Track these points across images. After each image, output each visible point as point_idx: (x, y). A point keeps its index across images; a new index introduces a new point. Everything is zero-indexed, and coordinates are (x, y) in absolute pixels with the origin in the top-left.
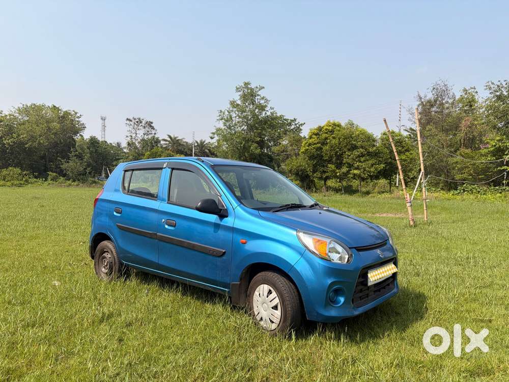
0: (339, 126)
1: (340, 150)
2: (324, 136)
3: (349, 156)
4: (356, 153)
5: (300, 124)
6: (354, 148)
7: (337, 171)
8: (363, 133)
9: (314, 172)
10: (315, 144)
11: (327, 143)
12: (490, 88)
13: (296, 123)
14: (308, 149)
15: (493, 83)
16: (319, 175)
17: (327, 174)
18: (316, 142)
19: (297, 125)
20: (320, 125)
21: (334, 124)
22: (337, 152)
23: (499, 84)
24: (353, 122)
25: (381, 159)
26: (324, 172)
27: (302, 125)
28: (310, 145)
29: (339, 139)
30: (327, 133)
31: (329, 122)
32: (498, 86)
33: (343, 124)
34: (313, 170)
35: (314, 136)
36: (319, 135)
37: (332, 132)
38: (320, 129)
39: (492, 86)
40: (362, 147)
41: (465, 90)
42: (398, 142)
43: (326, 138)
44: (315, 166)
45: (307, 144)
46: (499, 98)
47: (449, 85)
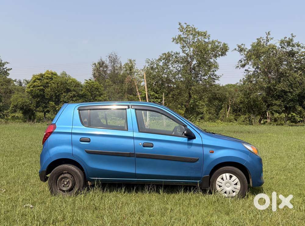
0: (56, 74)
1: (58, 92)
2: (46, 81)
3: (65, 96)
4: (70, 94)
5: (7, 69)
6: (68, 91)
7: (57, 107)
8: (74, 81)
9: (37, 107)
10: (38, 86)
11: (49, 86)
12: (148, 63)
13: (4, 67)
14: (33, 90)
15: (149, 60)
16: (42, 109)
17: (48, 109)
18: (40, 85)
19: (5, 70)
20: (41, 73)
21: (52, 73)
22: (56, 93)
23: (152, 60)
24: (66, 73)
25: (86, 99)
26: (46, 107)
27: (9, 70)
28: (34, 87)
29: (58, 84)
30: (47, 79)
31: (48, 71)
32: (152, 62)
33: (59, 74)
34: (36, 106)
35: (37, 81)
36: (41, 80)
37: (52, 79)
38: (42, 75)
39: (149, 61)
40: (74, 90)
41: (130, 61)
42: (96, 89)
43: (47, 83)
44: (38, 103)
45: (32, 86)
46: (152, 68)
47: (119, 56)
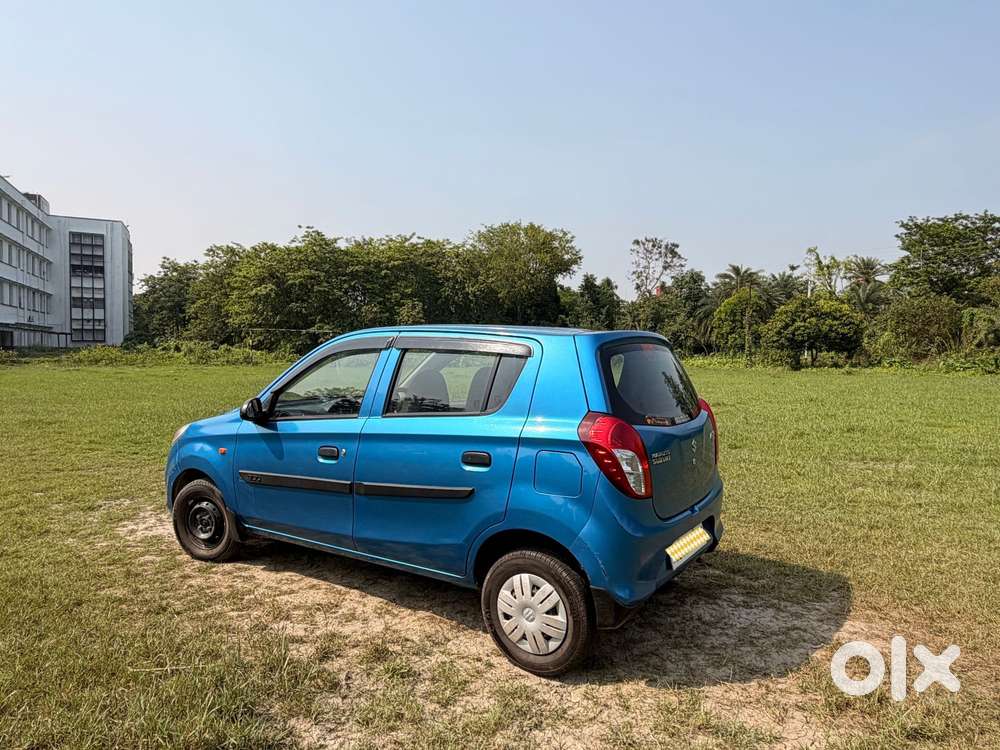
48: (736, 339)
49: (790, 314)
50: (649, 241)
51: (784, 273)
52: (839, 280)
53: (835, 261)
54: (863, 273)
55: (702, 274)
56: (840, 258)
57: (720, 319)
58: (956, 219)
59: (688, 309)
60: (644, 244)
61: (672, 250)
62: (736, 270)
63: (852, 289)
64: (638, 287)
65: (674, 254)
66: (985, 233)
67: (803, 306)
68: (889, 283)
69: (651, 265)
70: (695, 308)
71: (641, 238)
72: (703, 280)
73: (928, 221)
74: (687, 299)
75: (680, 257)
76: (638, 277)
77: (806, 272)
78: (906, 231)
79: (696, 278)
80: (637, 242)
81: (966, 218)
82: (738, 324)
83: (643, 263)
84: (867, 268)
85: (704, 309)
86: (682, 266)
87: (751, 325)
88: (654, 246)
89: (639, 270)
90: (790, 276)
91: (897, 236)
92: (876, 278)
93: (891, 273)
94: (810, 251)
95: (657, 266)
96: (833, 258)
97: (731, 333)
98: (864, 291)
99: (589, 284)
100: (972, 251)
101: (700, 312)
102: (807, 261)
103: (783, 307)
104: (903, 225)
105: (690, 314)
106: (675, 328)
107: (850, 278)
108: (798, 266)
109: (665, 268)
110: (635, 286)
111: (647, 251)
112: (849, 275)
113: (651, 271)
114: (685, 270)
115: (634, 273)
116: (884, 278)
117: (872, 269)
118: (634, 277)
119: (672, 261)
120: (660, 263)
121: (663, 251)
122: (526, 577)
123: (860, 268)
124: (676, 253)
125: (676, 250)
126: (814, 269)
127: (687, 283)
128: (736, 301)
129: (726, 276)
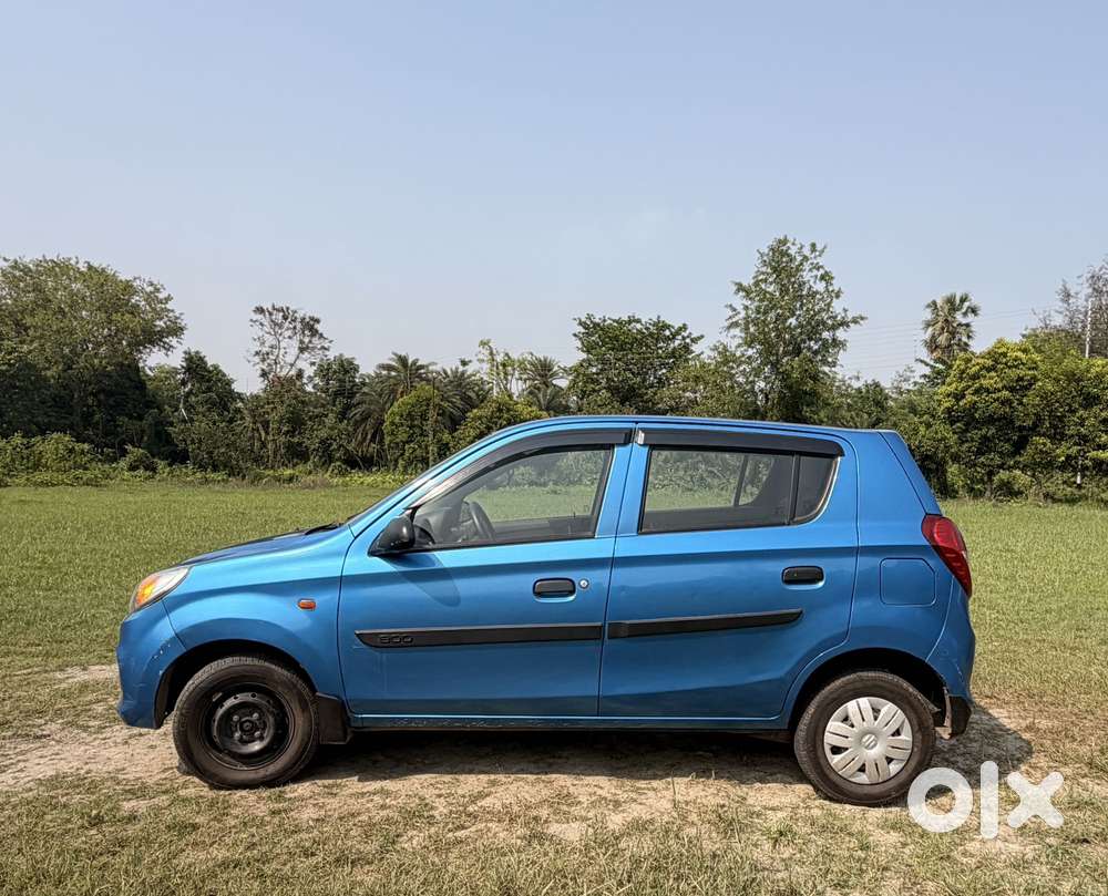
48: (415, 450)
49: (484, 420)
50: (278, 310)
51: (457, 368)
52: (514, 381)
53: (509, 358)
54: (539, 375)
55: (356, 363)
56: (515, 356)
57: (393, 423)
58: (630, 322)
59: (338, 408)
60: (271, 314)
61: (310, 326)
62: (403, 360)
63: (531, 393)
64: (264, 374)
65: (314, 332)
66: (657, 340)
67: (500, 410)
68: (569, 388)
69: (283, 344)
70: (347, 407)
71: (267, 306)
72: (356, 369)
73: (605, 321)
74: (336, 394)
75: (321, 335)
76: (263, 360)
77: (479, 369)
78: (583, 331)
79: (347, 367)
80: (260, 310)
81: (638, 321)
82: (417, 430)
83: (270, 340)
84: (544, 370)
85: (359, 410)
86: (327, 349)
87: (435, 432)
88: (285, 318)
89: (265, 350)
90: (463, 373)
91: (575, 335)
92: (554, 382)
93: (570, 378)
94: (483, 344)
95: (290, 347)
96: (507, 355)
97: (408, 442)
98: (545, 396)
99: (195, 365)
100: (648, 359)
101: (356, 412)
102: (481, 357)
103: (475, 411)
104: (580, 324)
105: (342, 416)
106: (323, 434)
107: (525, 380)
108: (470, 361)
109: (302, 350)
110: (259, 372)
111: (276, 324)
112: (525, 376)
113: (282, 351)
114: (331, 355)
115: (257, 353)
116: (563, 383)
117: (549, 371)
118: (257, 359)
119: (310, 342)
120: (295, 343)
121: (299, 326)
122: (864, 702)
123: (537, 369)
124: (317, 331)
125: (317, 326)
126: (486, 366)
127: (335, 372)
128: (414, 400)
129: (389, 368)
